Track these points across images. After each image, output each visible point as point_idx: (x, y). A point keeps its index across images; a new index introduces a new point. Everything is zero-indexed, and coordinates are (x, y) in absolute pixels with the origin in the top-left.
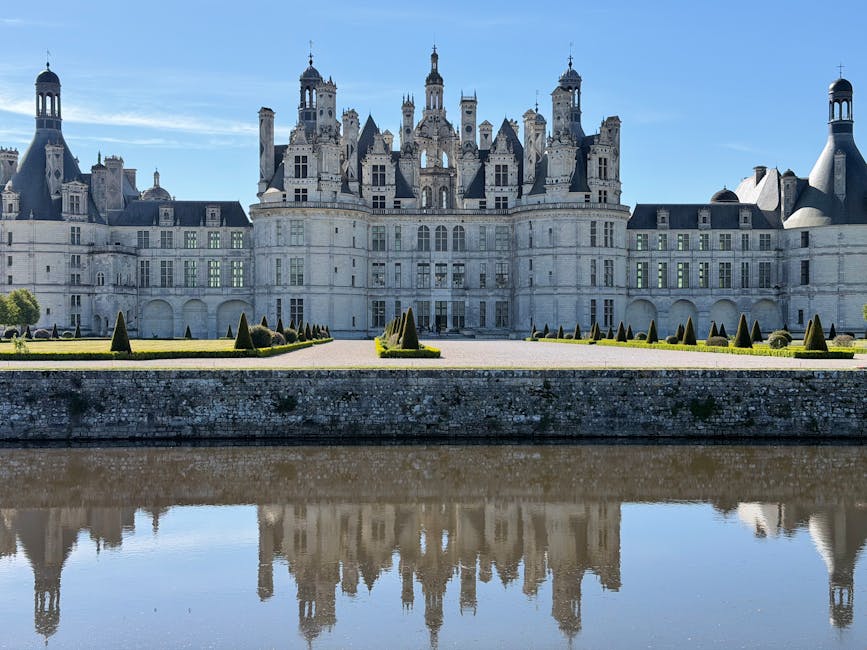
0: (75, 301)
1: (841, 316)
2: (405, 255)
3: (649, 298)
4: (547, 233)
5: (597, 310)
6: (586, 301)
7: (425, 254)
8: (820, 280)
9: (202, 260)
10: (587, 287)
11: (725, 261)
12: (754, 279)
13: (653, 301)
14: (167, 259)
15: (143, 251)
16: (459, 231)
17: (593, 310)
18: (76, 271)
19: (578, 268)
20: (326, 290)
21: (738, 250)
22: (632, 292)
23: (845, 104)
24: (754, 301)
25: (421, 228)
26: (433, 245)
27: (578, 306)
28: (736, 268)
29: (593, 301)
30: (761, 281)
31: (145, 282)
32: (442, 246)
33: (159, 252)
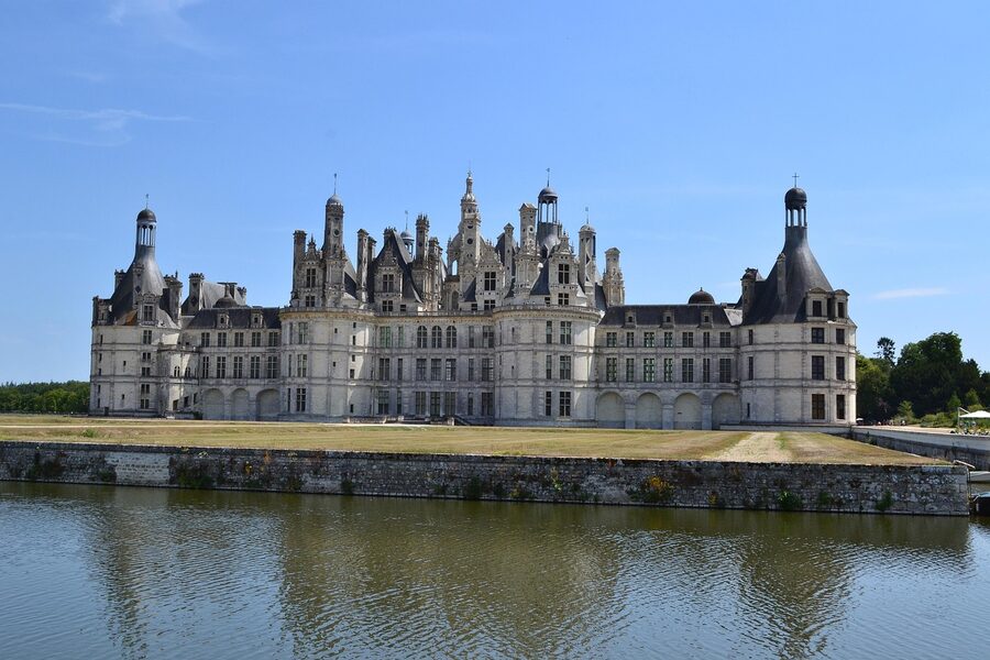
0: (145, 388)
1: (777, 409)
2: (406, 351)
3: (617, 391)
4: (510, 332)
5: (553, 401)
6: (542, 393)
7: (422, 350)
8: (761, 376)
9: (247, 356)
10: (542, 380)
11: (688, 357)
12: (715, 374)
13: (621, 393)
14: (221, 355)
15: (205, 350)
16: (452, 331)
17: (549, 401)
18: (146, 365)
19: (535, 364)
20: (325, 382)
21: (700, 347)
22: (602, 385)
23: (796, 211)
24: (715, 395)
25: (420, 328)
26: (429, 343)
27: (534, 397)
28: (698, 363)
29: (549, 394)
30: (722, 375)
31: (205, 375)
32: (437, 344)
33: (216, 350)
